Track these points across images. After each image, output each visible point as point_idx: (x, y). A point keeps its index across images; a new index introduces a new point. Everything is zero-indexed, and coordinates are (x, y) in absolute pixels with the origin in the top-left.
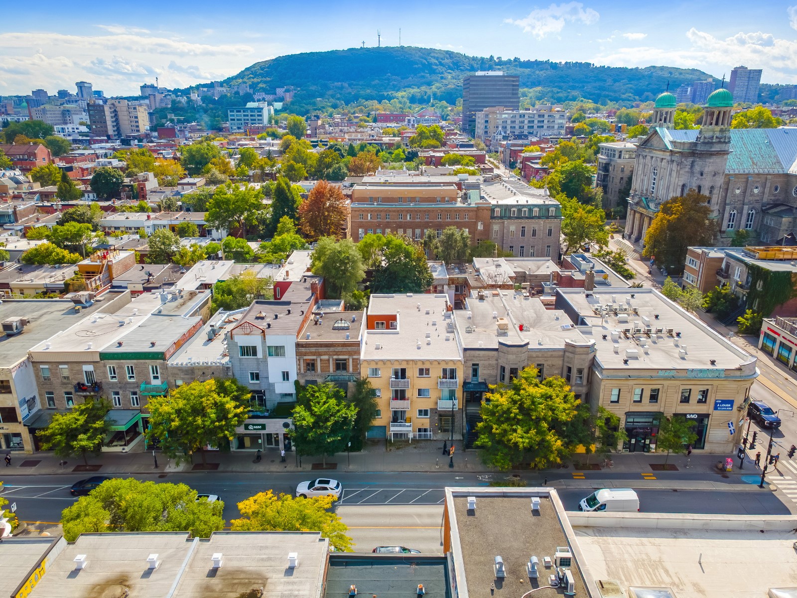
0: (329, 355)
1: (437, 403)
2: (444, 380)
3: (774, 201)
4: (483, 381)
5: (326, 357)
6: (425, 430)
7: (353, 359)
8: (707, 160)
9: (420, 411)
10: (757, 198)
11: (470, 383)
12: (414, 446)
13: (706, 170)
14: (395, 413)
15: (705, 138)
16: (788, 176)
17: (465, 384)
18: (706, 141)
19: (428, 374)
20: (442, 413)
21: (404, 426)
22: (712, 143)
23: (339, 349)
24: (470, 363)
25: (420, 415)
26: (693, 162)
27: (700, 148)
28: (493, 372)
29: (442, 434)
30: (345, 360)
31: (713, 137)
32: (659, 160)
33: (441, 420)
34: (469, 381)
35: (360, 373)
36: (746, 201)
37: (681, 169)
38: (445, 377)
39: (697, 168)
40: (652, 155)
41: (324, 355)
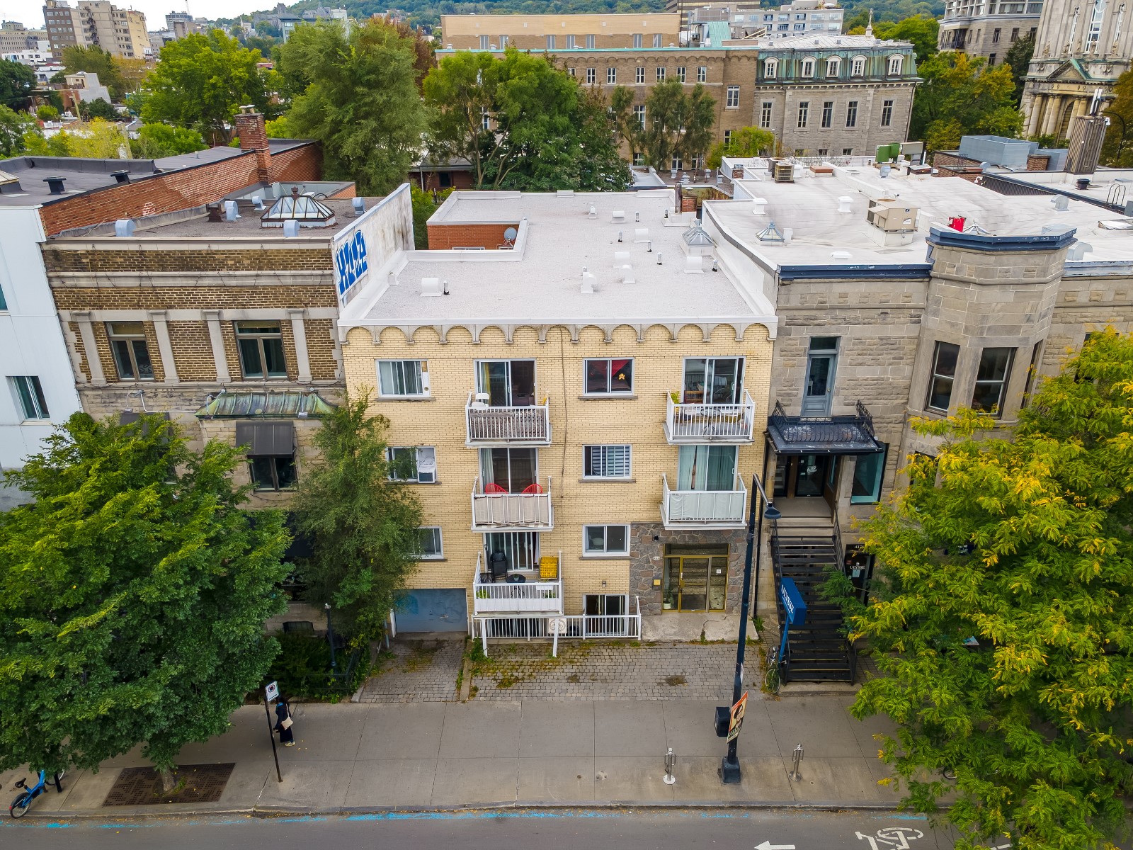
0: (206, 306)
1: (659, 501)
2: (692, 409)
4: (852, 411)
6: (614, 604)
7: (308, 323)
9: (594, 533)
11: (795, 421)
12: (570, 670)
14: (498, 539)
17: (777, 421)
19: (627, 385)
20: (679, 540)
21: (532, 593)
23: (244, 277)
24: (802, 337)
25: (592, 546)
28: (897, 375)
29: (675, 615)
30: (275, 326)
33: (670, 565)
34: (793, 411)
35: (343, 386)
38: (693, 395)
41: (182, 305)
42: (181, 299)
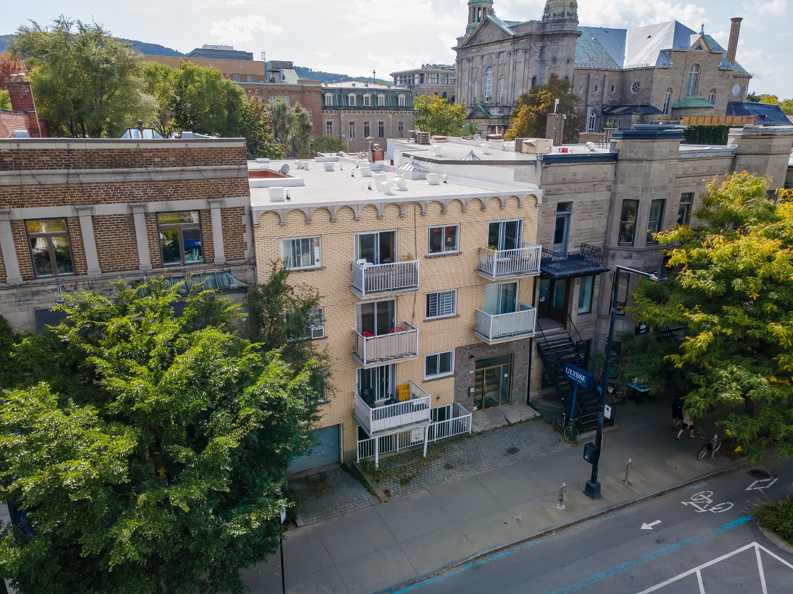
0: (132, 200)
3: (611, 102)
4: (578, 250)
5: (118, 209)
7: (224, 211)
8: (561, 43)
9: (431, 361)
10: (597, 99)
12: (441, 462)
13: (560, 55)
15: (554, 15)
16: (623, 72)
18: (557, 18)
20: (484, 356)
21: (410, 408)
22: (564, 21)
23: (171, 173)
24: (553, 203)
25: (430, 372)
26: (542, 48)
27: (549, 29)
28: (604, 222)
29: (482, 413)
30: (194, 216)
31: (563, 13)
32: (494, 56)
33: (481, 376)
35: (252, 263)
36: (589, 102)
37: (530, 56)
39: (548, 55)
40: (482, 53)
41: (108, 199)
42: (108, 194)
